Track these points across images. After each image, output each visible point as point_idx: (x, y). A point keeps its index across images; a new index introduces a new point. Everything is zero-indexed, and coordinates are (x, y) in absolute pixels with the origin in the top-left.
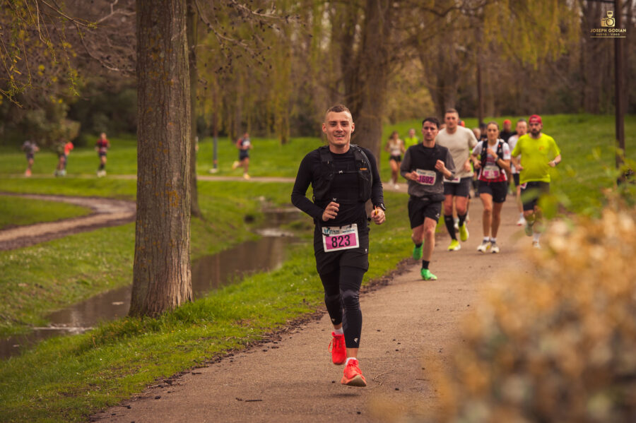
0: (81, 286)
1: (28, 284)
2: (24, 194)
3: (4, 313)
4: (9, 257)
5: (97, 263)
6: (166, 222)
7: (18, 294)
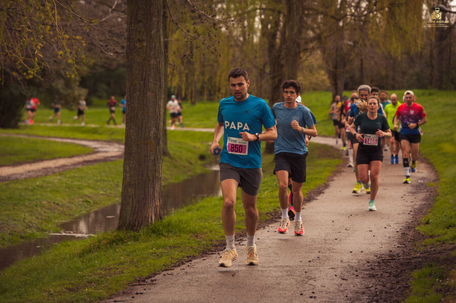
0: (85, 203)
1: (48, 202)
2: (49, 137)
3: (31, 222)
4: (36, 182)
5: (97, 187)
6: (145, 163)
7: (41, 209)
